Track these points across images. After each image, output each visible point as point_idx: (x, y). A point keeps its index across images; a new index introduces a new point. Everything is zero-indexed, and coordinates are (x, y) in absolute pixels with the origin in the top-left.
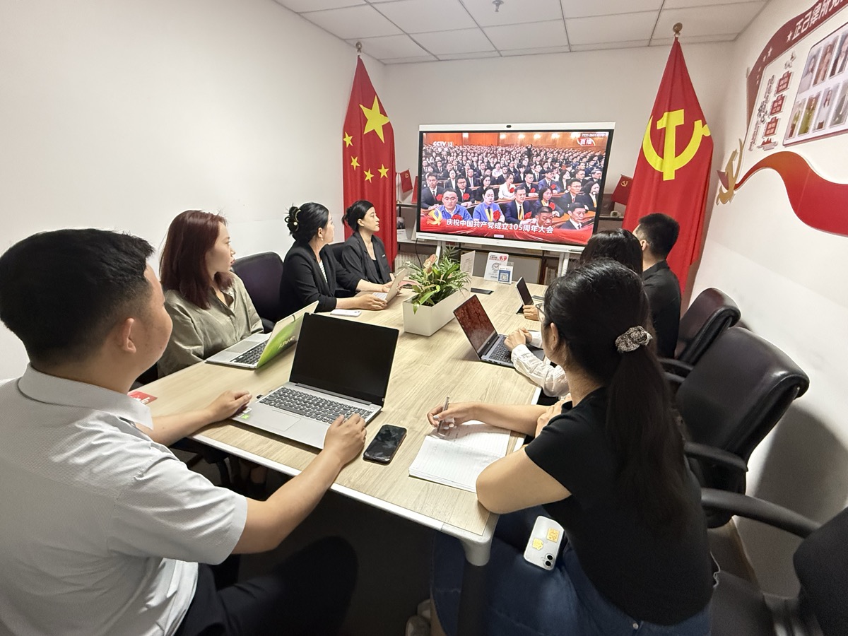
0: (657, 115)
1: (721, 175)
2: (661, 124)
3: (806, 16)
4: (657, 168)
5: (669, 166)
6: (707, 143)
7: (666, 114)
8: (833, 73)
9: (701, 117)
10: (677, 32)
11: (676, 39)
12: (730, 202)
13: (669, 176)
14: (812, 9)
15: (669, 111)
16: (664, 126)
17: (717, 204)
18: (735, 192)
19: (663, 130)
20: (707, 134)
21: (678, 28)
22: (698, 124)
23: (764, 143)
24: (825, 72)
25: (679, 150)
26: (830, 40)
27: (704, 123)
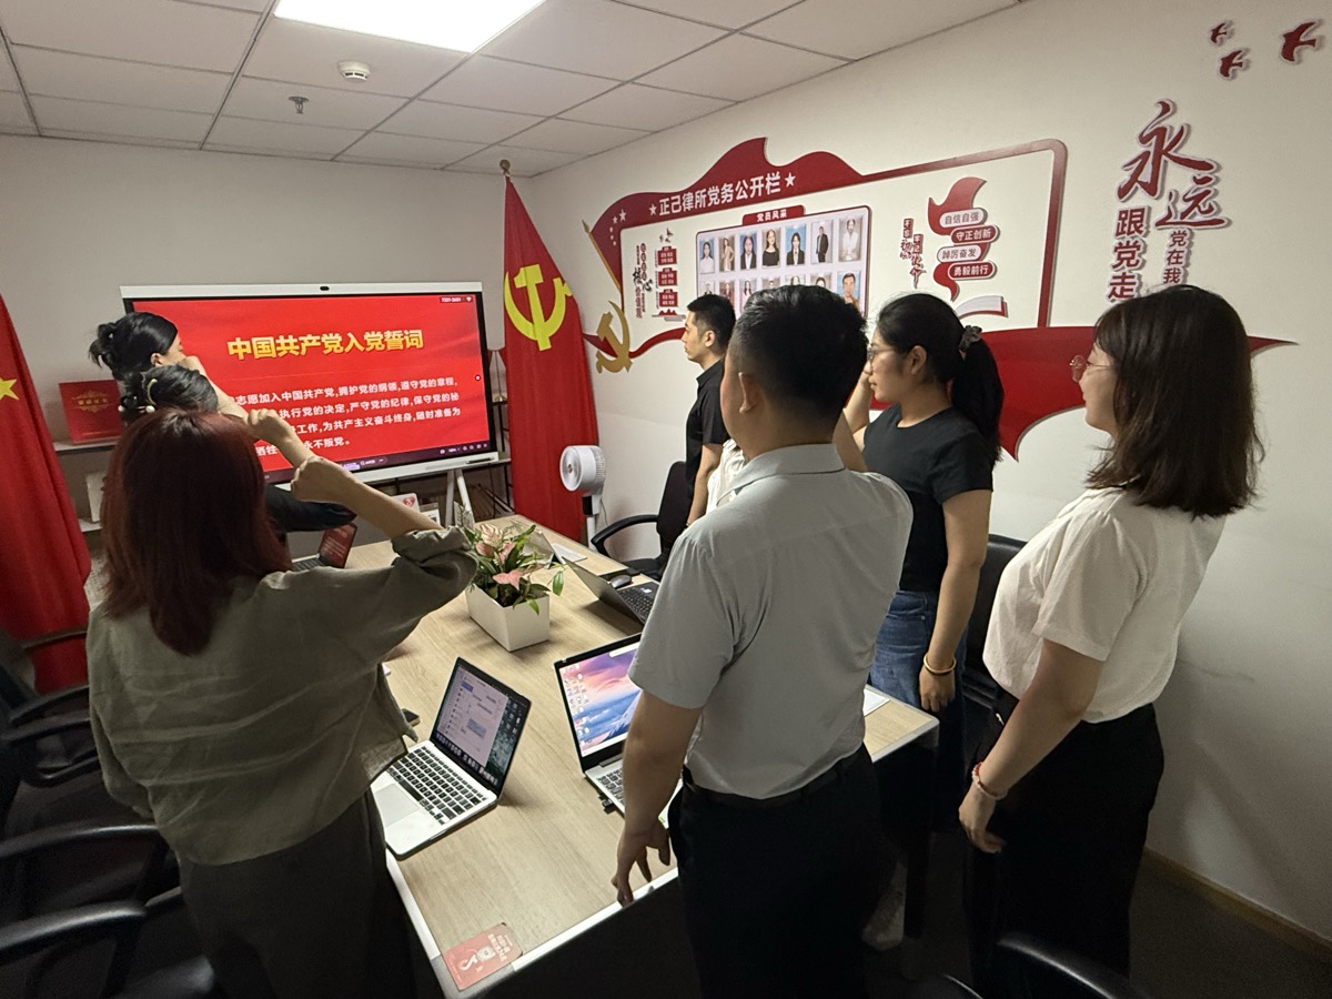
0: (512, 270)
1: (594, 340)
2: (520, 282)
3: (673, 198)
4: (531, 336)
5: (541, 331)
6: (571, 303)
7: (522, 269)
8: (743, 266)
9: (558, 275)
10: (506, 170)
11: (508, 179)
12: (628, 369)
13: (544, 345)
14: (681, 193)
15: (524, 266)
16: (524, 285)
17: (600, 371)
18: (632, 360)
19: (525, 289)
20: (569, 295)
21: (505, 165)
22: (557, 281)
23: (662, 313)
24: (733, 263)
25: (547, 314)
26: (727, 234)
27: (563, 282)
